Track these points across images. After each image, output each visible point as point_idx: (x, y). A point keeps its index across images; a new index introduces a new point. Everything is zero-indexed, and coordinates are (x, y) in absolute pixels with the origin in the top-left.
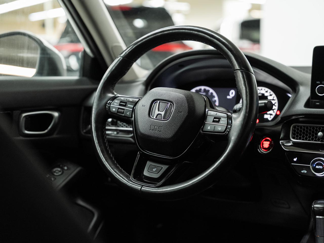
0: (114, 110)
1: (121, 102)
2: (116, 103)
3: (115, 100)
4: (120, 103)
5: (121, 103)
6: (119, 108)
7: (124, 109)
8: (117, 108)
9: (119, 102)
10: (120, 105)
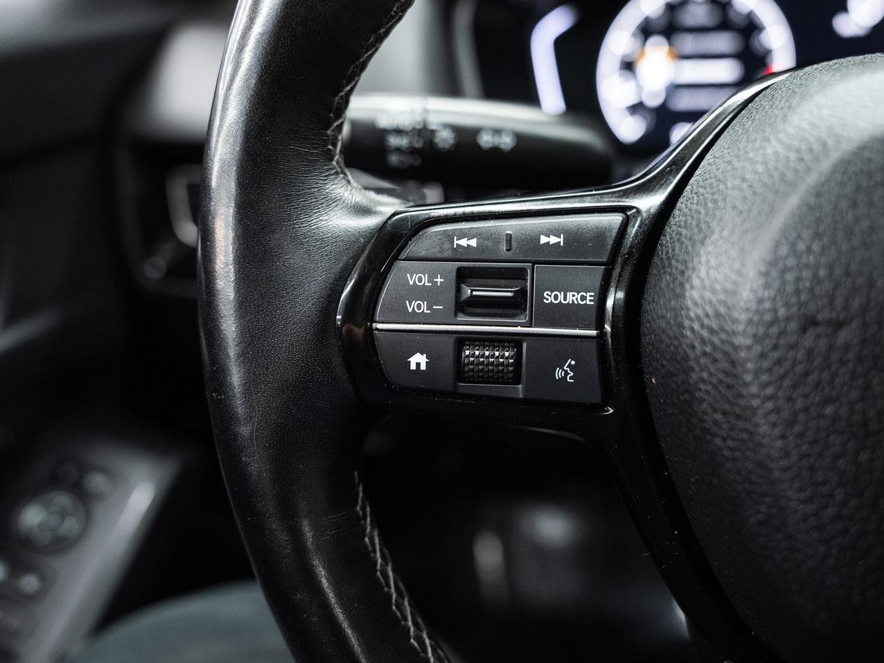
0: (419, 360)
1: (463, 276)
2: (419, 293)
3: (401, 264)
4: (458, 290)
5: (467, 292)
6: (463, 340)
7: (514, 341)
8: (449, 346)
9: (440, 277)
10: (464, 307)
